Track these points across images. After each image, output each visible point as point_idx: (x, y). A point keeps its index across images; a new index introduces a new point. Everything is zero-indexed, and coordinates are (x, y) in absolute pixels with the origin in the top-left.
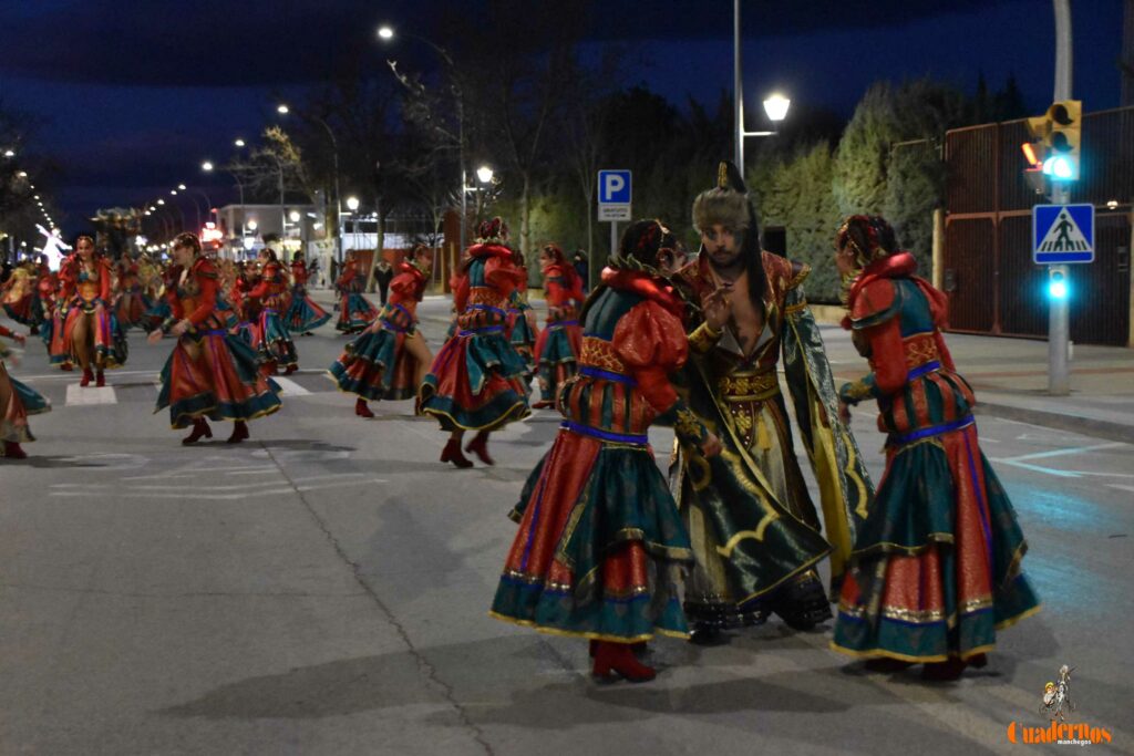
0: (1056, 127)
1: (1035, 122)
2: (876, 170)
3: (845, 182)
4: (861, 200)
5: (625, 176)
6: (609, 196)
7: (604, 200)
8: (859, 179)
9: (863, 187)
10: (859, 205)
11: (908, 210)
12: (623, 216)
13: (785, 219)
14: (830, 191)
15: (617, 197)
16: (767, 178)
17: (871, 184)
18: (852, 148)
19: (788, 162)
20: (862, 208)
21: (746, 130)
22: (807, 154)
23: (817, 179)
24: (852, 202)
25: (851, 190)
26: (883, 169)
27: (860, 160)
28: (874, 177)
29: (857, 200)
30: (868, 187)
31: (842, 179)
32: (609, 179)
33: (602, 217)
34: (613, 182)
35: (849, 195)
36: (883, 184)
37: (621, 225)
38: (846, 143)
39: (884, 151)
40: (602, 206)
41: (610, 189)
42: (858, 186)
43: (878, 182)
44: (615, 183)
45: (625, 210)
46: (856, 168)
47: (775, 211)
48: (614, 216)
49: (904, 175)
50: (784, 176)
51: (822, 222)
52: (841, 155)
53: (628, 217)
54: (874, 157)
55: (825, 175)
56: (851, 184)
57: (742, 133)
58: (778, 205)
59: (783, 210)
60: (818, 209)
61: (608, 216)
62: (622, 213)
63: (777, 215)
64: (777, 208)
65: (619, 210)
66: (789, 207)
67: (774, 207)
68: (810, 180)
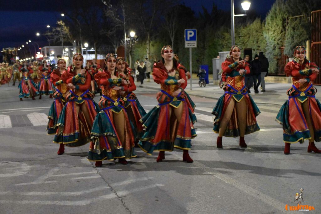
2: (281, 28)
3: (269, 32)
4: (275, 38)
5: (194, 31)
6: (188, 39)
7: (187, 40)
8: (274, 31)
9: (276, 33)
10: (275, 40)
11: (296, 41)
12: (194, 45)
13: (244, 46)
14: (262, 36)
15: (192, 39)
17: (279, 32)
18: (271, 20)
20: (276, 41)
21: (235, 14)
23: (257, 31)
24: (272, 39)
25: (271, 35)
26: (284, 27)
27: (275, 24)
28: (280, 30)
29: (274, 38)
30: (278, 34)
31: (267, 31)
32: (189, 32)
33: (186, 46)
34: (190, 33)
35: (271, 37)
36: (284, 32)
37: (193, 49)
38: (268, 18)
39: (284, 20)
40: (186, 42)
41: (189, 36)
42: (274, 34)
43: (282, 31)
44: (191, 34)
45: (195, 43)
46: (273, 27)
47: (240, 43)
48: (190, 45)
49: (294, 29)
51: (259, 47)
52: (266, 23)
53: (196, 46)
54: (280, 23)
55: (260, 31)
56: (271, 33)
58: (241, 41)
59: (243, 43)
60: (257, 42)
61: (189, 46)
62: (193, 44)
63: (241, 45)
64: (241, 42)
65: (192, 44)
66: (246, 42)
67: (239, 42)
68: (254, 32)
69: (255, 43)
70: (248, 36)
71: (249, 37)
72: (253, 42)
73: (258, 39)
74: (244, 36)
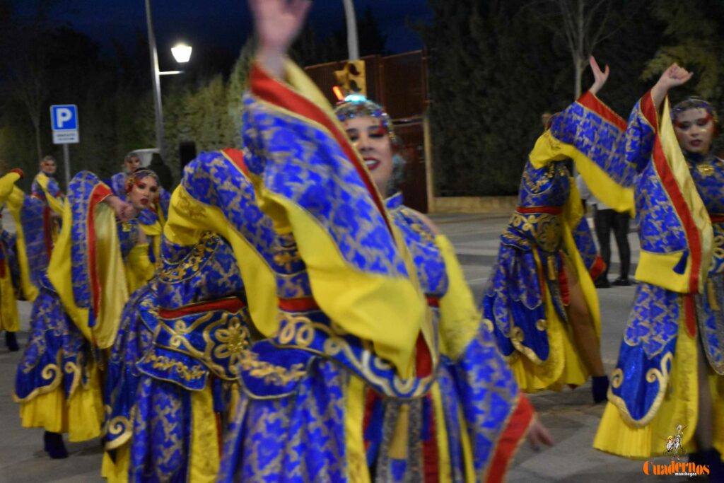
0: (352, 77)
1: (340, 74)
3: (237, 106)
5: (71, 109)
6: (60, 125)
12: (72, 139)
13: (194, 135)
14: (226, 113)
15: (67, 125)
16: (179, 104)
18: (240, 80)
19: (194, 91)
21: (161, 70)
22: (207, 85)
23: (216, 104)
31: (234, 104)
32: (60, 111)
33: (57, 140)
34: (63, 114)
37: (71, 146)
38: (235, 77)
40: (56, 133)
41: (61, 120)
44: (64, 115)
45: (73, 135)
47: (187, 129)
48: (65, 139)
50: (191, 102)
51: (222, 136)
52: (232, 86)
53: (76, 140)
55: (222, 101)
56: (240, 107)
57: (158, 73)
58: (189, 124)
59: (193, 128)
60: (219, 126)
61: (60, 139)
62: (71, 137)
63: (189, 132)
64: (188, 127)
65: (68, 135)
66: (197, 125)
67: (186, 126)
68: (211, 105)
69: (214, 128)
70: (201, 113)
71: (203, 116)
72: (212, 127)
73: (220, 120)
74: (194, 113)
